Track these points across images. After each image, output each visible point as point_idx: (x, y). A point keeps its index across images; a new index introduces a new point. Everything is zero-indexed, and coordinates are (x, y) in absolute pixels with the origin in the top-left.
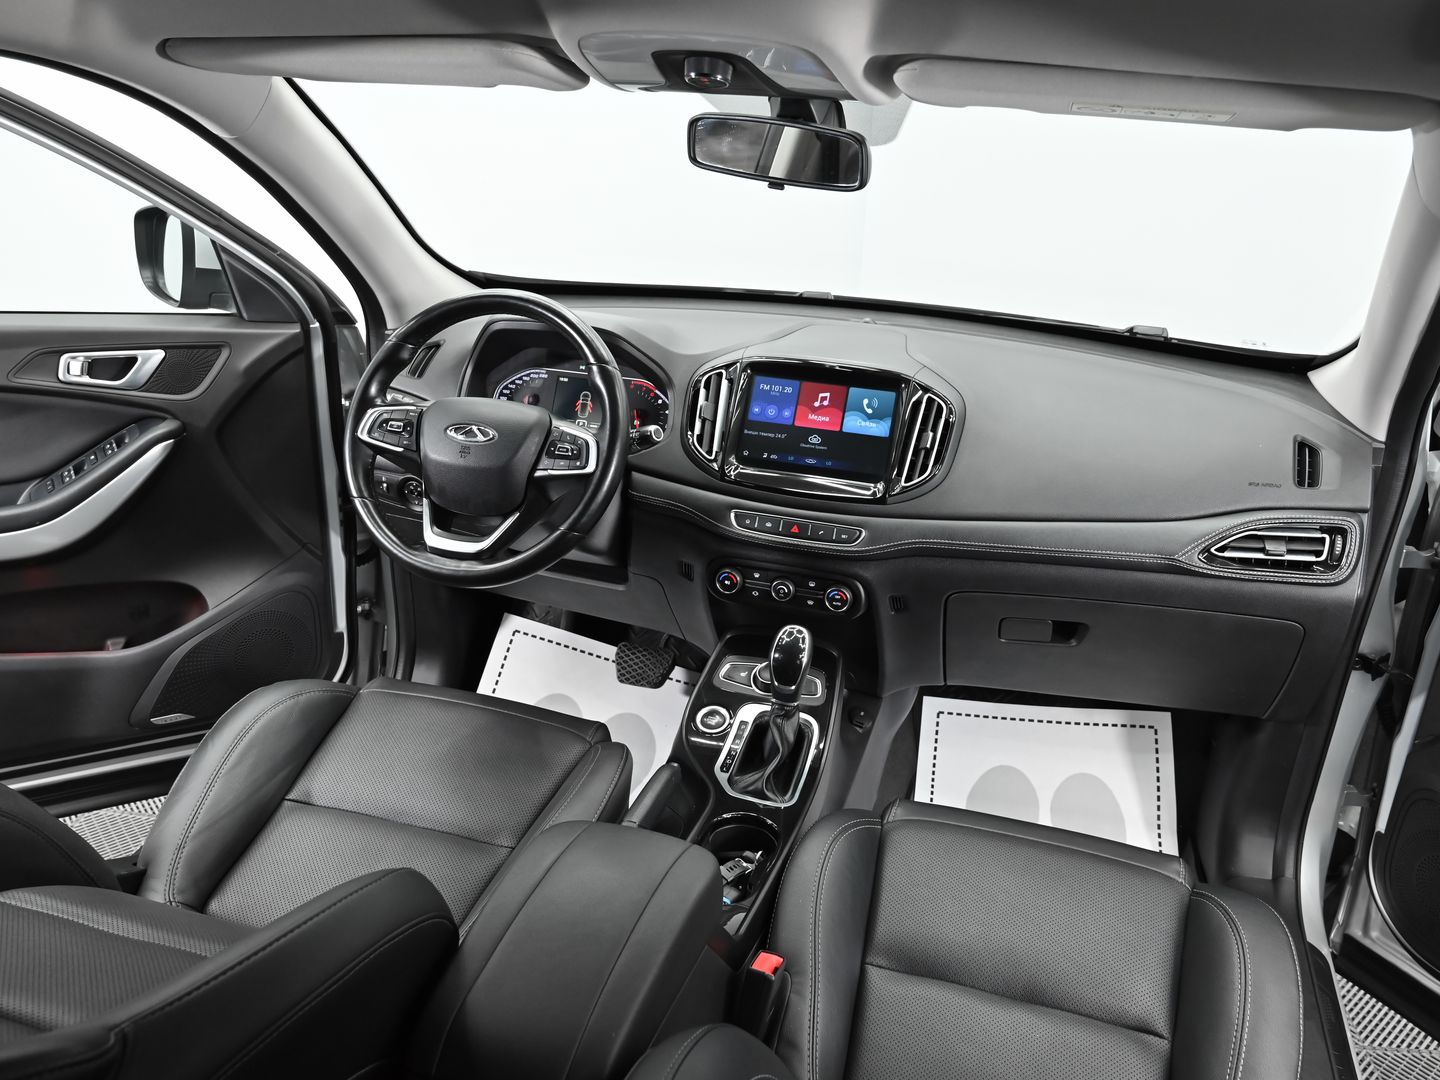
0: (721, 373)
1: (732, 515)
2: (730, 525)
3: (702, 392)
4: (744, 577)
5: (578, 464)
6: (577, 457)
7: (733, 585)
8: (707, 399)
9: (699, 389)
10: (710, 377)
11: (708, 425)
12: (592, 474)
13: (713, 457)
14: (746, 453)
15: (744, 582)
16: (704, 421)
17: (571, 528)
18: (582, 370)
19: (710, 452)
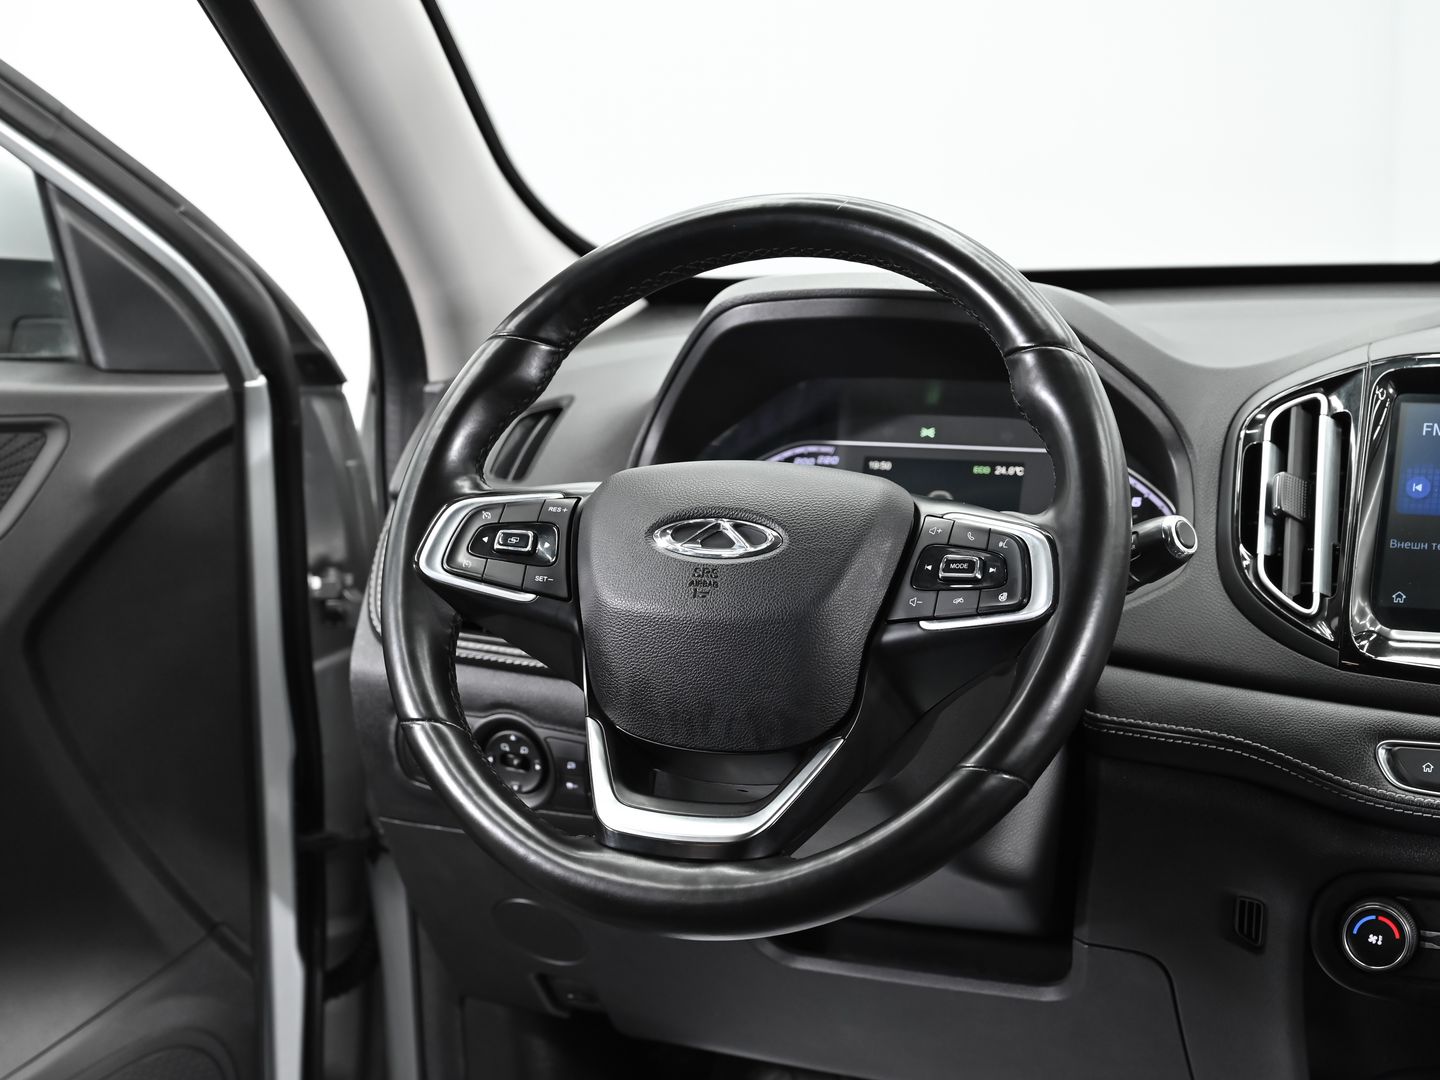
0: (1316, 403)
1: (1382, 754)
2: (1377, 779)
3: (1268, 451)
4: (1420, 925)
5: (1003, 597)
6: (1001, 582)
7: (1393, 945)
8: (1282, 466)
9: (1259, 447)
10: (1286, 414)
11: (1291, 531)
12: (1040, 622)
13: (1314, 609)
14: (1399, 598)
15: (1421, 938)
16: (1278, 520)
17: (992, 762)
18: (927, 440)
19: (1304, 598)
